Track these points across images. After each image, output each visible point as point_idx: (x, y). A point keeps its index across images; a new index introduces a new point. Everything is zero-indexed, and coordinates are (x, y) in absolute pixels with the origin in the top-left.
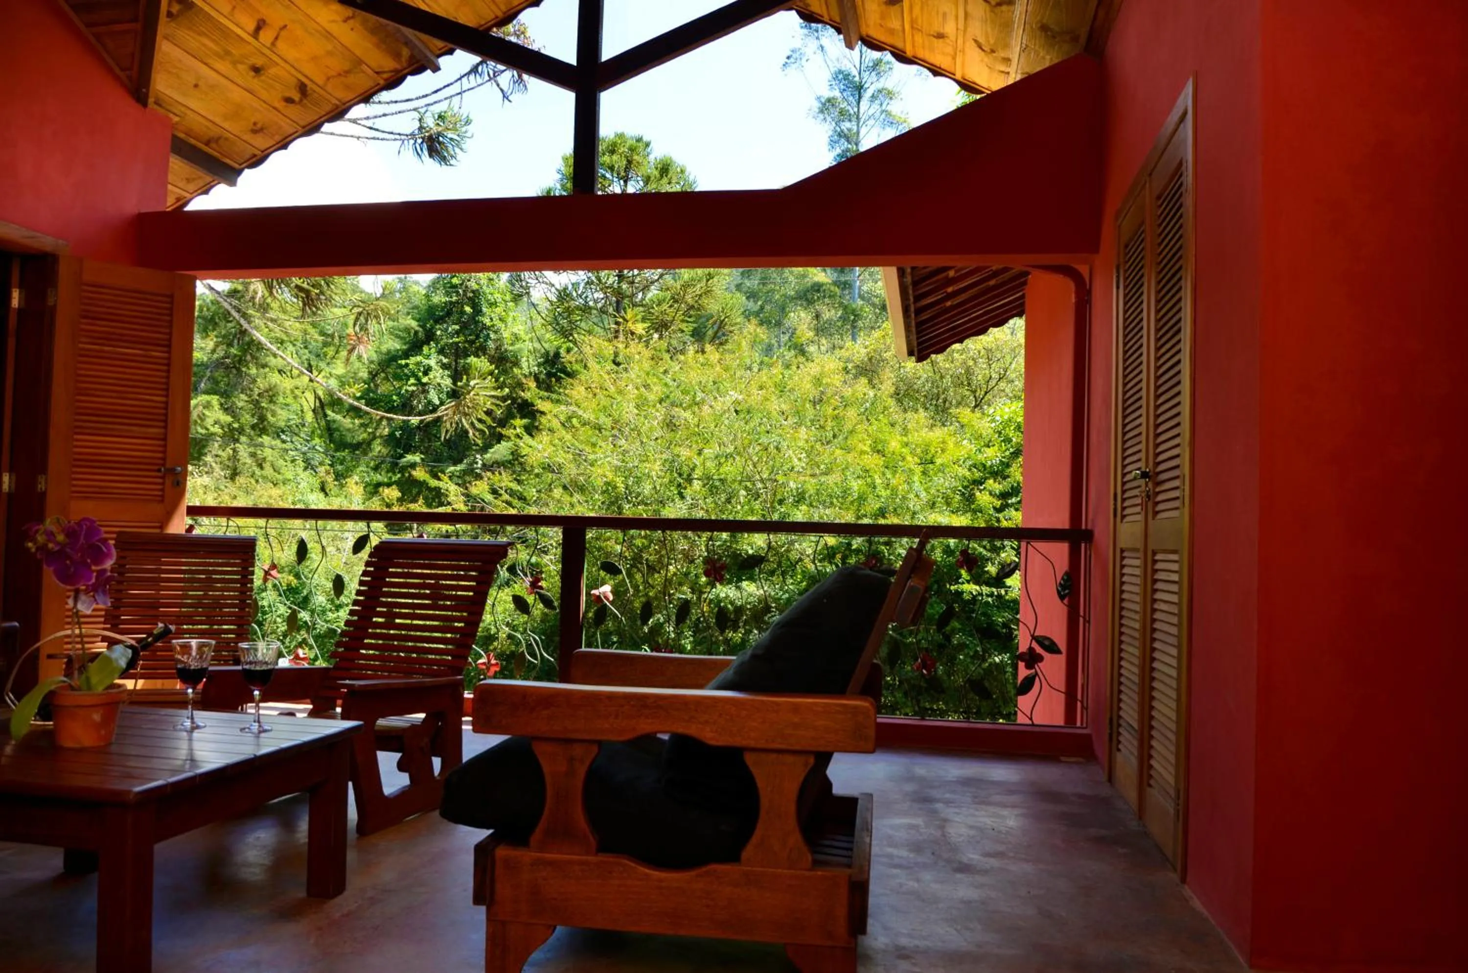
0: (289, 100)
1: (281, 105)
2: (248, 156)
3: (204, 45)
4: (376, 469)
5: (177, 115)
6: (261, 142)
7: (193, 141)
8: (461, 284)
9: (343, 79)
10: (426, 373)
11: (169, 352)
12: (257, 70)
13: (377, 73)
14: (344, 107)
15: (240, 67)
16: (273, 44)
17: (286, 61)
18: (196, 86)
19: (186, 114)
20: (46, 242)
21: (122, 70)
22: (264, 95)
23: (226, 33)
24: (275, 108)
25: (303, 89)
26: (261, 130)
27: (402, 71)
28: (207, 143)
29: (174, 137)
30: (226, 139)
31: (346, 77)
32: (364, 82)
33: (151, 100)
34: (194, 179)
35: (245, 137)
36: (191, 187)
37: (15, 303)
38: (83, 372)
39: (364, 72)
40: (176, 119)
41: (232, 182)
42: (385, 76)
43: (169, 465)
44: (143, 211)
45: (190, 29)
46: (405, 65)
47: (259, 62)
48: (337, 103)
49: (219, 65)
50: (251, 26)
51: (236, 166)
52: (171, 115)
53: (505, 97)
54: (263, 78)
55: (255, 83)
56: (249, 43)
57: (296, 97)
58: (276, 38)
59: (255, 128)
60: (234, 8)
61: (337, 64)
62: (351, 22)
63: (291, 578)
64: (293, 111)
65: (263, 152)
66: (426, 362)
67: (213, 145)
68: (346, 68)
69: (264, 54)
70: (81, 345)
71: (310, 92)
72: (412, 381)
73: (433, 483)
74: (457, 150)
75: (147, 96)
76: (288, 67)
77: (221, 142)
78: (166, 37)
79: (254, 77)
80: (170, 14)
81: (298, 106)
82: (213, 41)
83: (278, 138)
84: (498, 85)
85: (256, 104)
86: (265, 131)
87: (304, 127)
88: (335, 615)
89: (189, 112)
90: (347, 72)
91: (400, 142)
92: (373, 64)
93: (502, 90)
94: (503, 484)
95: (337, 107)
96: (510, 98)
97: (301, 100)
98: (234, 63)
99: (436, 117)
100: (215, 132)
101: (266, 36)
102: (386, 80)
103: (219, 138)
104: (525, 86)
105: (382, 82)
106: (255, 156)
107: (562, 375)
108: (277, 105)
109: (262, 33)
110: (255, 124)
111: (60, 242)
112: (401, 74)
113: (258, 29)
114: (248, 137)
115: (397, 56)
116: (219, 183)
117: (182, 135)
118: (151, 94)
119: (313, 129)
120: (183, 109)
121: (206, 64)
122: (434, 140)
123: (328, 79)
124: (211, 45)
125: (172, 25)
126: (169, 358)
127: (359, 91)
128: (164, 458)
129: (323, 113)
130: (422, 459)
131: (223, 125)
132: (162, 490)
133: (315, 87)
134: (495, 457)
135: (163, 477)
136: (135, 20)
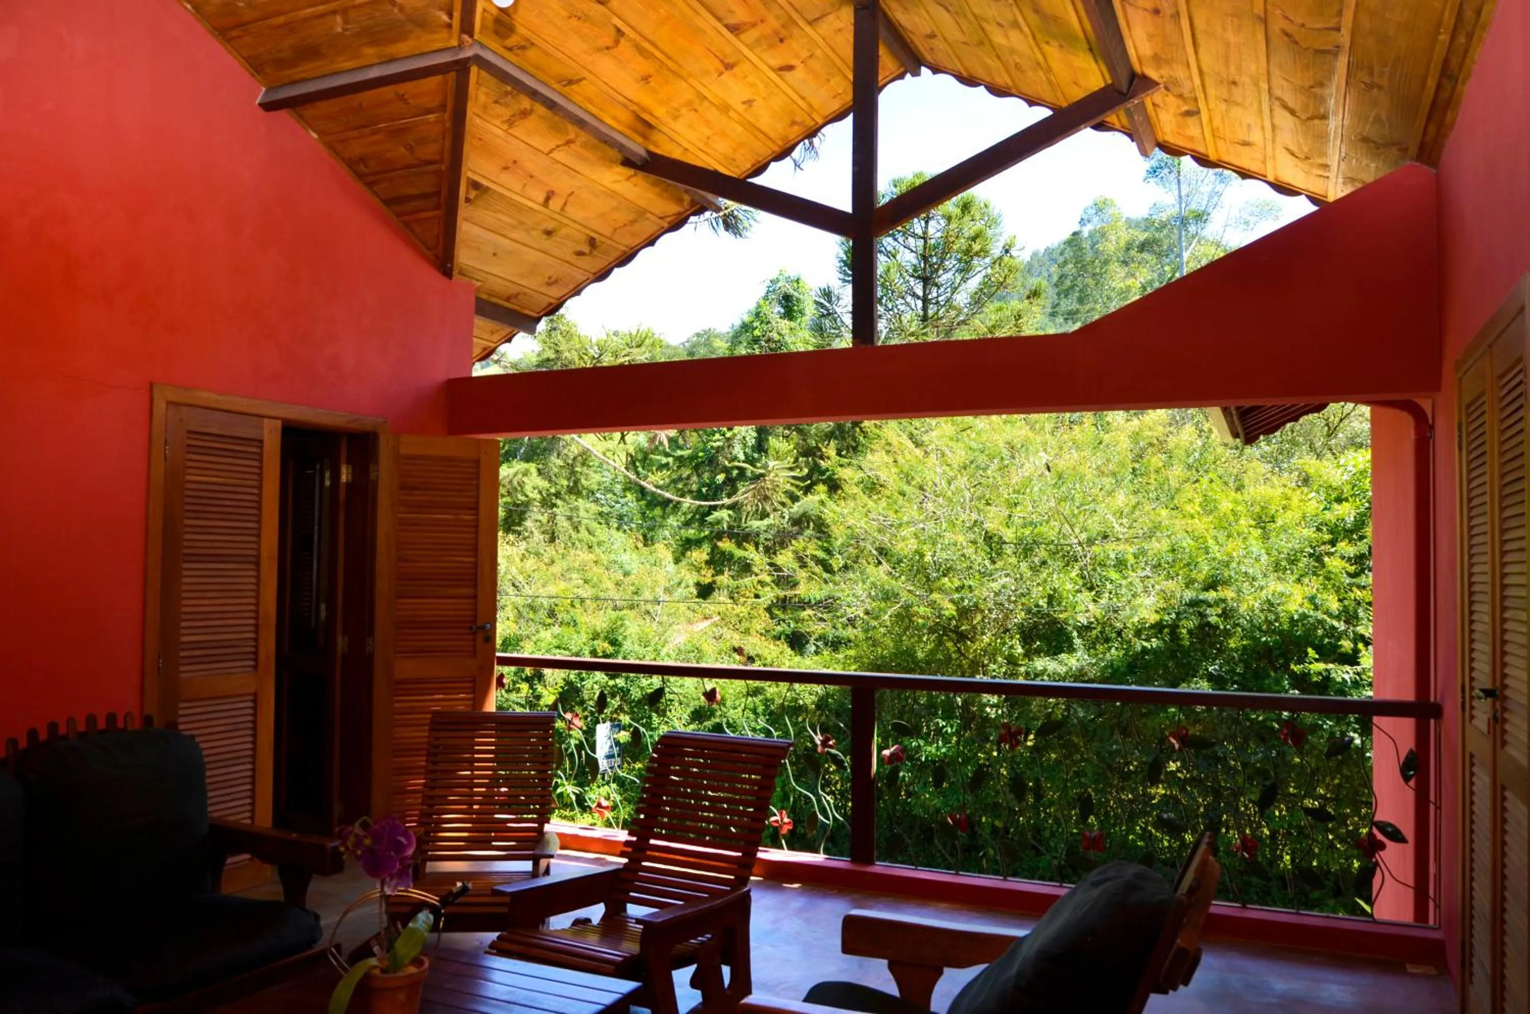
0: (580, 254)
1: (573, 259)
2: (545, 307)
3: (500, 220)
4: (687, 524)
5: (477, 280)
6: (556, 292)
7: (494, 300)
8: (763, 336)
9: (628, 228)
11: (477, 514)
12: (549, 233)
13: (661, 218)
14: (631, 252)
15: (534, 233)
16: (562, 209)
17: (575, 221)
18: (495, 254)
19: (486, 279)
20: (367, 422)
21: (429, 249)
22: (556, 252)
23: (518, 207)
24: (567, 262)
25: (592, 242)
26: (556, 282)
27: (683, 213)
28: (508, 299)
29: (479, 300)
30: (525, 294)
31: (632, 226)
32: (648, 229)
33: (455, 273)
34: (498, 331)
35: (541, 290)
36: (496, 338)
37: (344, 478)
39: (648, 219)
40: (479, 284)
41: (530, 331)
42: (668, 219)
43: (479, 623)
44: (452, 376)
45: (486, 209)
46: (687, 207)
47: (550, 226)
48: (624, 248)
49: (514, 235)
50: (541, 198)
51: (535, 315)
52: (474, 282)
54: (555, 238)
55: (546, 243)
56: (540, 212)
57: (586, 249)
58: (565, 204)
59: (550, 281)
60: (525, 185)
61: (622, 217)
62: (634, 179)
64: (583, 262)
65: (560, 300)
67: (513, 300)
68: (631, 218)
69: (553, 219)
71: (598, 243)
73: (738, 553)
74: (751, 222)
75: (451, 269)
76: (577, 226)
77: (520, 296)
78: (465, 219)
79: (546, 239)
80: (468, 200)
81: (589, 257)
82: (508, 215)
83: (571, 286)
85: (550, 260)
86: (560, 282)
87: (595, 274)
89: (489, 277)
90: (633, 222)
92: (657, 212)
94: (808, 553)
95: (625, 253)
96: (802, 166)
97: (591, 252)
98: (527, 231)
100: (513, 289)
101: (555, 204)
102: (669, 223)
103: (517, 295)
104: (817, 153)
105: (666, 225)
106: (551, 305)
108: (568, 258)
109: (551, 202)
110: (550, 278)
111: (379, 419)
112: (683, 216)
113: (548, 199)
114: (544, 289)
115: (680, 201)
116: (519, 332)
117: (484, 296)
118: (455, 267)
119: (602, 275)
120: (484, 275)
121: (502, 235)
123: (615, 230)
124: (505, 219)
125: (471, 208)
126: (477, 520)
127: (645, 236)
128: (475, 616)
129: (612, 259)
130: (729, 516)
131: (522, 282)
132: (475, 646)
133: (603, 239)
134: (801, 511)
135: (474, 634)
136: (437, 207)
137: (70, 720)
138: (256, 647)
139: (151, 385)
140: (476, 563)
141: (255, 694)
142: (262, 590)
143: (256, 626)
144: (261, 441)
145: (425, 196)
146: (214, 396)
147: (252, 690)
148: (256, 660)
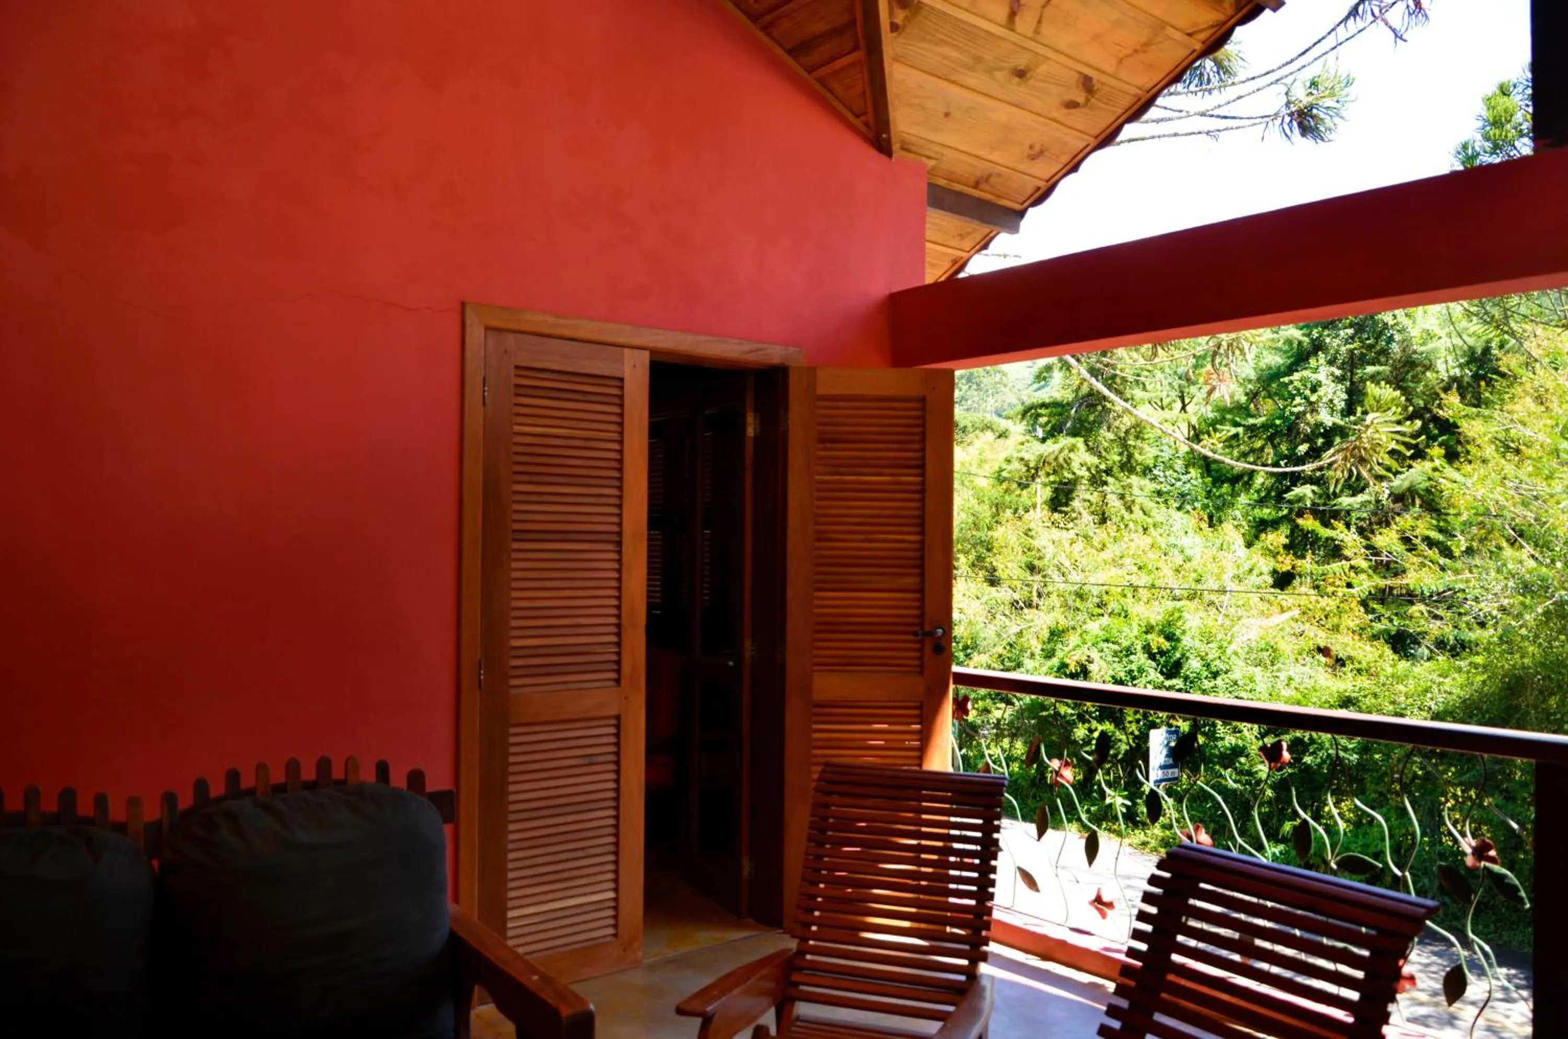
0: (1072, 105)
1: (1061, 114)
2: (1029, 192)
3: (946, 57)
5: (929, 158)
6: (1043, 170)
7: (957, 187)
9: (1141, 56)
10: (1314, 390)
11: (923, 475)
12: (1021, 74)
13: (1189, 35)
14: (1147, 95)
15: (999, 75)
16: (1037, 31)
17: (1058, 51)
18: (947, 115)
19: (942, 154)
20: (774, 354)
21: (858, 116)
22: (1037, 105)
23: (970, 32)
24: (1054, 120)
25: (1087, 84)
26: (1041, 152)
27: (1227, 22)
28: (976, 186)
29: (932, 187)
30: (999, 175)
31: (1144, 52)
32: (1175, 55)
33: (896, 147)
34: (968, 234)
35: (1021, 167)
36: (967, 244)
37: (750, 432)
38: (821, 512)
39: (1170, 37)
40: (932, 163)
41: (1014, 229)
42: (1203, 36)
43: (927, 627)
44: (897, 289)
45: (923, 40)
46: (1230, 12)
47: (1022, 61)
48: (1139, 92)
49: (970, 81)
50: (1003, 14)
51: (1018, 207)
52: (924, 160)
53: (1398, 36)
54: (1031, 82)
55: (1021, 92)
56: (1004, 39)
57: (1080, 97)
58: (1039, 22)
59: (1031, 152)
61: (1130, 37)
63: (1162, 640)
64: (1077, 118)
65: (1047, 181)
66: (1314, 377)
67: (982, 186)
68: (1144, 40)
69: (1025, 49)
70: (817, 477)
71: (1097, 86)
72: (1298, 400)
73: (1324, 532)
74: (1336, 120)
75: (889, 140)
76: (1062, 59)
77: (992, 179)
78: (896, 59)
79: (1019, 85)
80: (894, 27)
81: (1084, 110)
82: (957, 47)
83: (1065, 159)
84: (1387, 24)
85: (1028, 118)
86: (1046, 153)
87: (1096, 137)
88: (1212, 684)
89: (945, 151)
90: (1146, 45)
91: (1264, 125)
92: (1182, 23)
93: (1394, 30)
94: (1417, 532)
95: (1137, 98)
96: (1404, 37)
97: (1088, 100)
98: (990, 71)
99: (1308, 84)
100: (981, 168)
101: (1025, 23)
102: (1205, 39)
103: (990, 175)
104: (1426, 16)
105: (1198, 47)
106: (1039, 189)
107: (1494, 377)
108: (1056, 115)
109: (1017, 19)
110: (1031, 147)
111: (791, 349)
112: (1226, 28)
113: (1012, 15)
114: (1024, 166)
116: (998, 233)
117: (942, 182)
118: (893, 140)
119: (1108, 138)
120: (938, 149)
121: (954, 82)
122: (1305, 114)
123: (1121, 61)
124: (954, 54)
125: (901, 40)
126: (923, 483)
127: (1167, 69)
128: (922, 616)
129: (1120, 111)
130: (1313, 491)
131: (991, 157)
132: (921, 658)
133: (1104, 78)
134: (1406, 484)
135: (922, 642)
136: (856, 48)
137: (261, 767)
138: (619, 654)
139: (463, 305)
140: (922, 542)
141: (618, 718)
142: (624, 577)
143: (619, 626)
144: (621, 380)
145: (836, 32)
146: (551, 320)
147: (613, 711)
148: (618, 671)
